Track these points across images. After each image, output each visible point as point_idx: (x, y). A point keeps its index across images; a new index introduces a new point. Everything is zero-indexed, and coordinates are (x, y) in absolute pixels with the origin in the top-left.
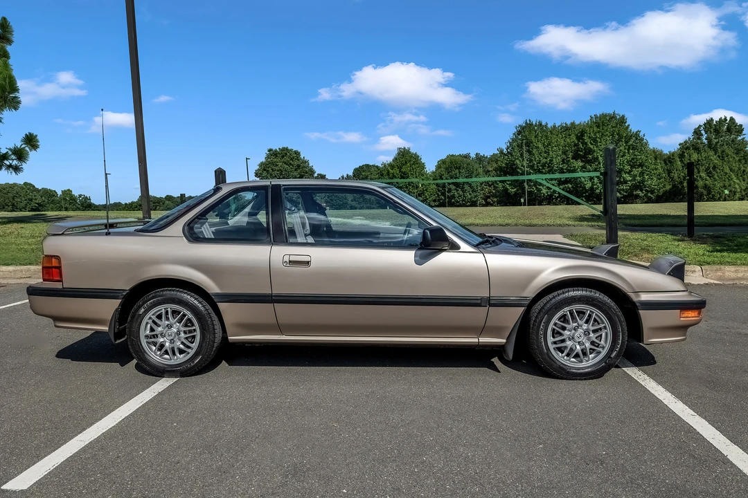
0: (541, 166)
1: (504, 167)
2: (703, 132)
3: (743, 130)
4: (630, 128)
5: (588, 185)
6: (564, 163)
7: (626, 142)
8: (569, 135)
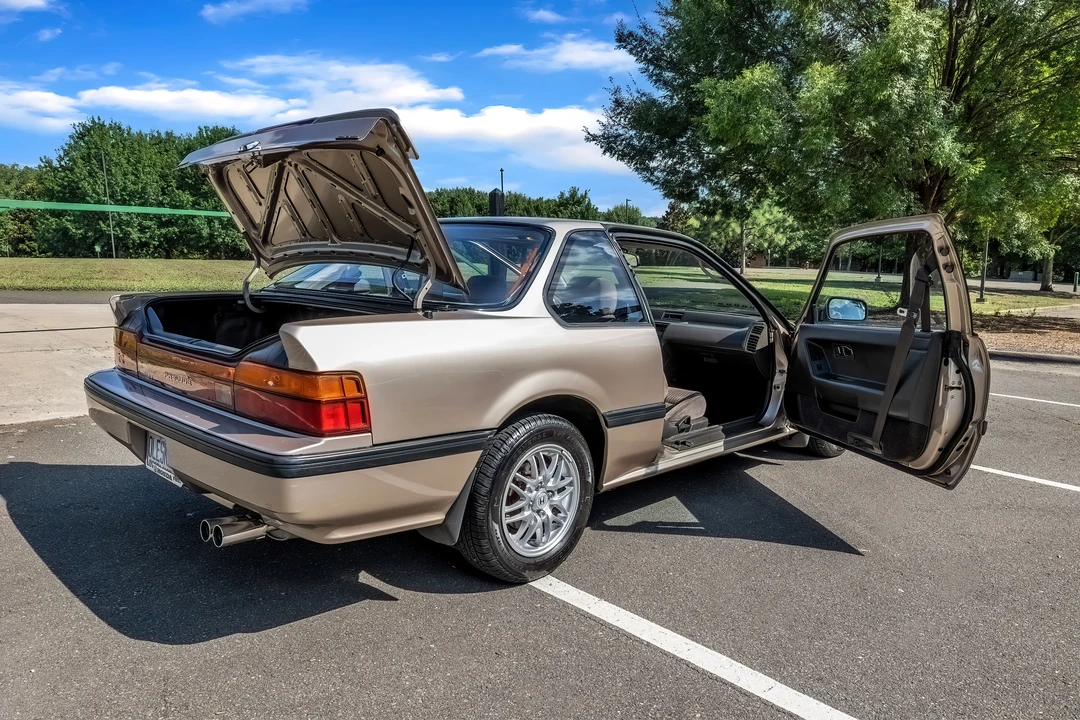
0: (128, 195)
1: (59, 192)
5: (205, 232)
6: (164, 194)
8: (167, 151)
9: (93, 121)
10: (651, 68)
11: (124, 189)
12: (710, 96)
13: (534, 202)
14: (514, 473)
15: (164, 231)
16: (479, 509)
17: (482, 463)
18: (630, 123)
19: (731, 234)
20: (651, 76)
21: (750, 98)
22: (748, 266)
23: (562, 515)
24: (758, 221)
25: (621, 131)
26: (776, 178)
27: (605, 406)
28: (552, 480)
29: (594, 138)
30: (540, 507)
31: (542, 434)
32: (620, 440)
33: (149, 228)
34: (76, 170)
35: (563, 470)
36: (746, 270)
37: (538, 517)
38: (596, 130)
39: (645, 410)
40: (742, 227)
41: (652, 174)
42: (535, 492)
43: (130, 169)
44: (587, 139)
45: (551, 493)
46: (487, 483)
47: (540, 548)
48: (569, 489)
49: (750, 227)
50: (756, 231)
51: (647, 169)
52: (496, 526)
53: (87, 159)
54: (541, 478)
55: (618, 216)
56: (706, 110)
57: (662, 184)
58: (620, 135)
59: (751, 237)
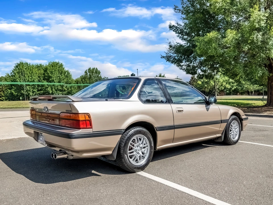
2: (88, 72)
4: (65, 69)
6: (39, 81)
7: (64, 75)
8: (40, 69)
9: (20, 62)
10: (180, 35)
11: (28, 81)
12: (197, 42)
14: (131, 142)
15: (39, 92)
16: (121, 151)
17: (121, 139)
18: (174, 52)
19: (211, 85)
20: (180, 38)
22: (217, 95)
23: (145, 155)
24: (220, 81)
25: (172, 55)
26: (222, 66)
27: (156, 125)
28: (142, 145)
29: (164, 57)
30: (138, 152)
31: (138, 132)
32: (161, 135)
33: (35, 91)
34: (16, 76)
35: (144, 142)
36: (217, 96)
37: (138, 155)
38: (165, 55)
39: (168, 127)
41: (182, 67)
42: (137, 148)
43: (30, 75)
44: (161, 58)
45: (141, 148)
46: (123, 144)
47: (139, 163)
48: (147, 148)
49: (218, 83)
50: (220, 84)
51: (180, 66)
52: (126, 156)
53: (18, 73)
54: (138, 144)
56: (197, 46)
57: (186, 70)
58: (171, 56)
59: (218, 86)
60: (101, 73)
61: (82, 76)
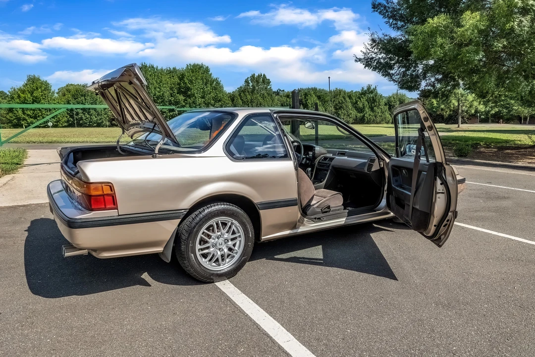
0: (156, 97)
2: (250, 82)
3: (270, 82)
4: (212, 76)
6: (172, 96)
7: (211, 85)
9: (142, 65)
10: (391, 21)
11: (155, 95)
13: (348, 93)
14: (203, 229)
15: (171, 114)
16: (182, 246)
18: (379, 51)
19: (452, 106)
20: (391, 25)
21: (433, 33)
22: (462, 124)
23: (235, 252)
24: (468, 98)
25: (374, 56)
27: (257, 198)
28: (227, 234)
29: (360, 60)
30: (220, 247)
32: (268, 217)
33: (165, 112)
36: (461, 125)
37: (218, 252)
38: (361, 56)
40: (459, 102)
42: (217, 240)
44: (356, 61)
45: (226, 241)
46: (186, 234)
47: (222, 266)
48: (239, 239)
49: (464, 102)
50: (468, 105)
51: (389, 74)
52: (192, 255)
55: (394, 98)
57: (399, 83)
58: (373, 58)
59: (464, 107)
60: (271, 84)
61: (241, 87)
